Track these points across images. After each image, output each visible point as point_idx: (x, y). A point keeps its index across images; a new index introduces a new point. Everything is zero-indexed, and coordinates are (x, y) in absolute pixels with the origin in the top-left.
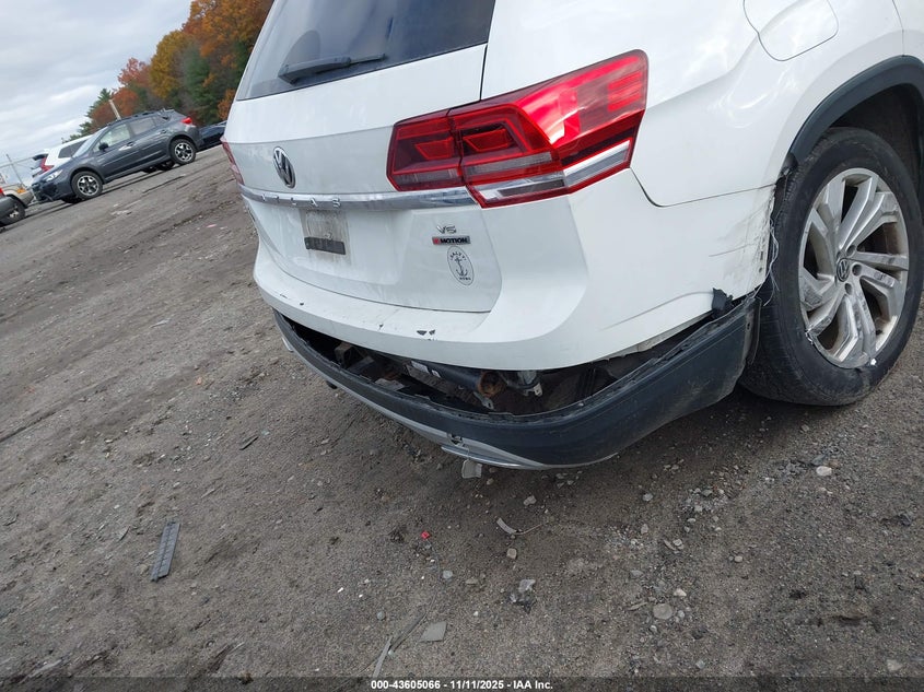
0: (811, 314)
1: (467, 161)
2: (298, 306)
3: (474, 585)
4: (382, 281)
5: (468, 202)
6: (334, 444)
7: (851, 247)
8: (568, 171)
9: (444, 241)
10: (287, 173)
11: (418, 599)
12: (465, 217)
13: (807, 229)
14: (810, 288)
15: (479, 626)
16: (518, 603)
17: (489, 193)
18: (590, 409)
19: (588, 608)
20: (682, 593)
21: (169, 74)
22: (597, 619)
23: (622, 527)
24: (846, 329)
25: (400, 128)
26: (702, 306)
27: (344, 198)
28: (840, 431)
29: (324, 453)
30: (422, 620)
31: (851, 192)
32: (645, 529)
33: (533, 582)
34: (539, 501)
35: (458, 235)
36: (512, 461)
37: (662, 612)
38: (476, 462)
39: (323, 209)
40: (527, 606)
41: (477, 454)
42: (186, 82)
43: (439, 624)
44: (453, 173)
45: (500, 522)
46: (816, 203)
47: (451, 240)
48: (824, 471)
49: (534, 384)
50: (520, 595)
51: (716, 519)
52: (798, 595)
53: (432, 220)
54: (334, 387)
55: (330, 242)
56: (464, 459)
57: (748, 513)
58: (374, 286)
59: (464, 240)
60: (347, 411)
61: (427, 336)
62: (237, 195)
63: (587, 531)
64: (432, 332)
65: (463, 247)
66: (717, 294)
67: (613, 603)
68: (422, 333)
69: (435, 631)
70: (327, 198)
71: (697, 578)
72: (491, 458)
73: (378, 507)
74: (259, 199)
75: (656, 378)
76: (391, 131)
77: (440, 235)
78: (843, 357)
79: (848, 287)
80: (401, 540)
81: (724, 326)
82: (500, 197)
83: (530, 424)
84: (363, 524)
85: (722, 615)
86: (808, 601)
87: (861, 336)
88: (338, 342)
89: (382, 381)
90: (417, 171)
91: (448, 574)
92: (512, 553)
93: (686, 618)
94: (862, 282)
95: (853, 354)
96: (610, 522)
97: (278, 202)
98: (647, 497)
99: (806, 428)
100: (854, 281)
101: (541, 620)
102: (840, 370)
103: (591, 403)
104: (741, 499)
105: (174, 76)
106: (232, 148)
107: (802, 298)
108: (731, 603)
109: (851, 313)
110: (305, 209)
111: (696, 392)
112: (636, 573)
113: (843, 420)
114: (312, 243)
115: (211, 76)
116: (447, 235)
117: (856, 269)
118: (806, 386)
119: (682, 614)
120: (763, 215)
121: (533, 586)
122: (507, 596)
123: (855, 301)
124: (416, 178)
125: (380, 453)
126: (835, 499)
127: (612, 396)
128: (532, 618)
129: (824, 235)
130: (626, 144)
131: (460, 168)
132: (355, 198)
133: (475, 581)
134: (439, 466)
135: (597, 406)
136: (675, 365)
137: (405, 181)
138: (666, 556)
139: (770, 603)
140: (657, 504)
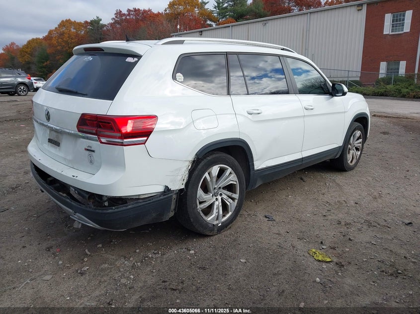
0: (201, 203)
1: (99, 129)
2: (38, 160)
3: (68, 267)
4: (68, 158)
5: (97, 141)
6: (38, 217)
7: (220, 188)
8: (125, 140)
9: (88, 150)
10: (48, 117)
11: (47, 268)
12: (95, 144)
13: (204, 177)
14: (201, 195)
15: (64, 278)
16: (80, 273)
17: (103, 140)
18: (116, 210)
19: (102, 277)
20: (132, 277)
21: (29, 54)
22: (102, 280)
23: (125, 258)
24: (213, 211)
25: (83, 115)
26: (161, 189)
27: (62, 129)
28: (204, 243)
29: (33, 219)
30: (45, 273)
31: (222, 172)
32: (131, 259)
33: (88, 268)
34: (103, 247)
35: (92, 149)
36: (91, 224)
37: (123, 281)
38: (80, 223)
39: (56, 131)
40: (82, 274)
41: (80, 220)
42: (35, 60)
43: (50, 276)
44: (94, 131)
45: (87, 251)
46: (208, 171)
47: (90, 150)
48: (192, 252)
49: (106, 201)
50: (81, 271)
51: (154, 260)
52: (164, 282)
53: (85, 143)
54: (43, 192)
55: (56, 142)
56: (75, 220)
57: (164, 260)
58: (65, 159)
59: (93, 151)
60: (48, 207)
61: (75, 178)
62: (31, 118)
63: (114, 257)
64: (77, 177)
65: (93, 153)
66: (166, 187)
67: (110, 277)
68: (74, 176)
69: (48, 277)
70: (58, 128)
71: (139, 274)
72: (84, 222)
73: (46, 239)
74: (37, 122)
75: (140, 206)
76: (80, 115)
77: (87, 148)
78: (209, 219)
79: (217, 199)
80: (49, 250)
81: (165, 196)
82: (106, 142)
83: (97, 211)
84: (37, 243)
85: (140, 285)
86: (166, 284)
87: (217, 214)
88: (50, 176)
89: (60, 193)
90: (85, 128)
91: (60, 262)
92: (86, 259)
93: (129, 283)
94: (222, 199)
95: (213, 219)
96: (122, 256)
97: (43, 125)
98: (137, 251)
99: (195, 240)
100: (219, 198)
101: (85, 278)
102: (207, 223)
103: (117, 208)
104: (165, 256)
105: (31, 56)
106: (34, 104)
107: (198, 197)
108: (145, 282)
109: (215, 207)
110: (51, 129)
111: (154, 215)
112: (122, 270)
113: (207, 240)
114: (50, 141)
115: (48, 62)
116: (89, 148)
117: (221, 195)
118: (194, 224)
119: (129, 282)
120: (185, 168)
121: (87, 269)
122: (77, 271)
123: (218, 203)
124: (85, 130)
125: (55, 223)
126: (190, 260)
127: (124, 208)
128: (82, 278)
129: (209, 181)
130: (145, 138)
131: (96, 131)
132: (66, 130)
133: (69, 265)
134: (74, 231)
135: (119, 210)
136: (147, 204)
137: (81, 129)
138: (133, 267)
139: (156, 283)
140: (139, 253)
